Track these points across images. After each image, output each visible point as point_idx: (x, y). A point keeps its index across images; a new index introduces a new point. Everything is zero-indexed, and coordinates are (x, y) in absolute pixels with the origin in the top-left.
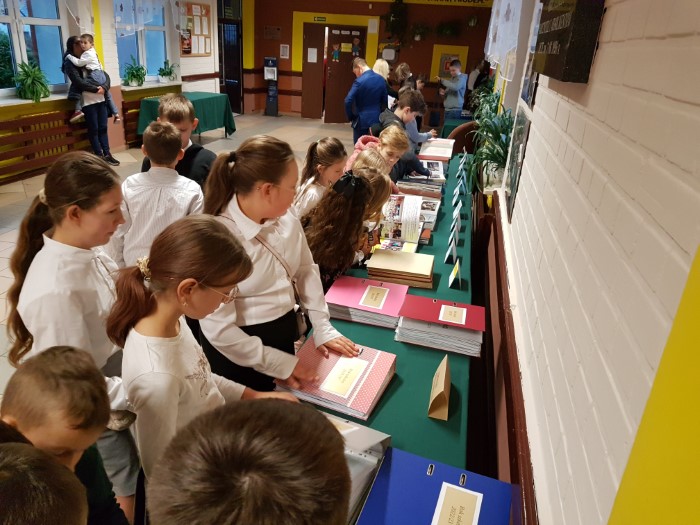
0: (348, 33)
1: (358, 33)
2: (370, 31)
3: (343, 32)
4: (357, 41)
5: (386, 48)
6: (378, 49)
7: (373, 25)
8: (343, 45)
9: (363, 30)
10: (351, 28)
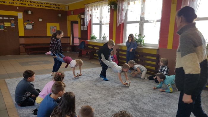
0: (7, 18)
1: (13, 19)
2: (19, 18)
3: (4, 18)
4: (13, 22)
5: (27, 24)
6: (24, 25)
7: (20, 15)
8: (5, 23)
9: (16, 18)
10: (9, 16)
